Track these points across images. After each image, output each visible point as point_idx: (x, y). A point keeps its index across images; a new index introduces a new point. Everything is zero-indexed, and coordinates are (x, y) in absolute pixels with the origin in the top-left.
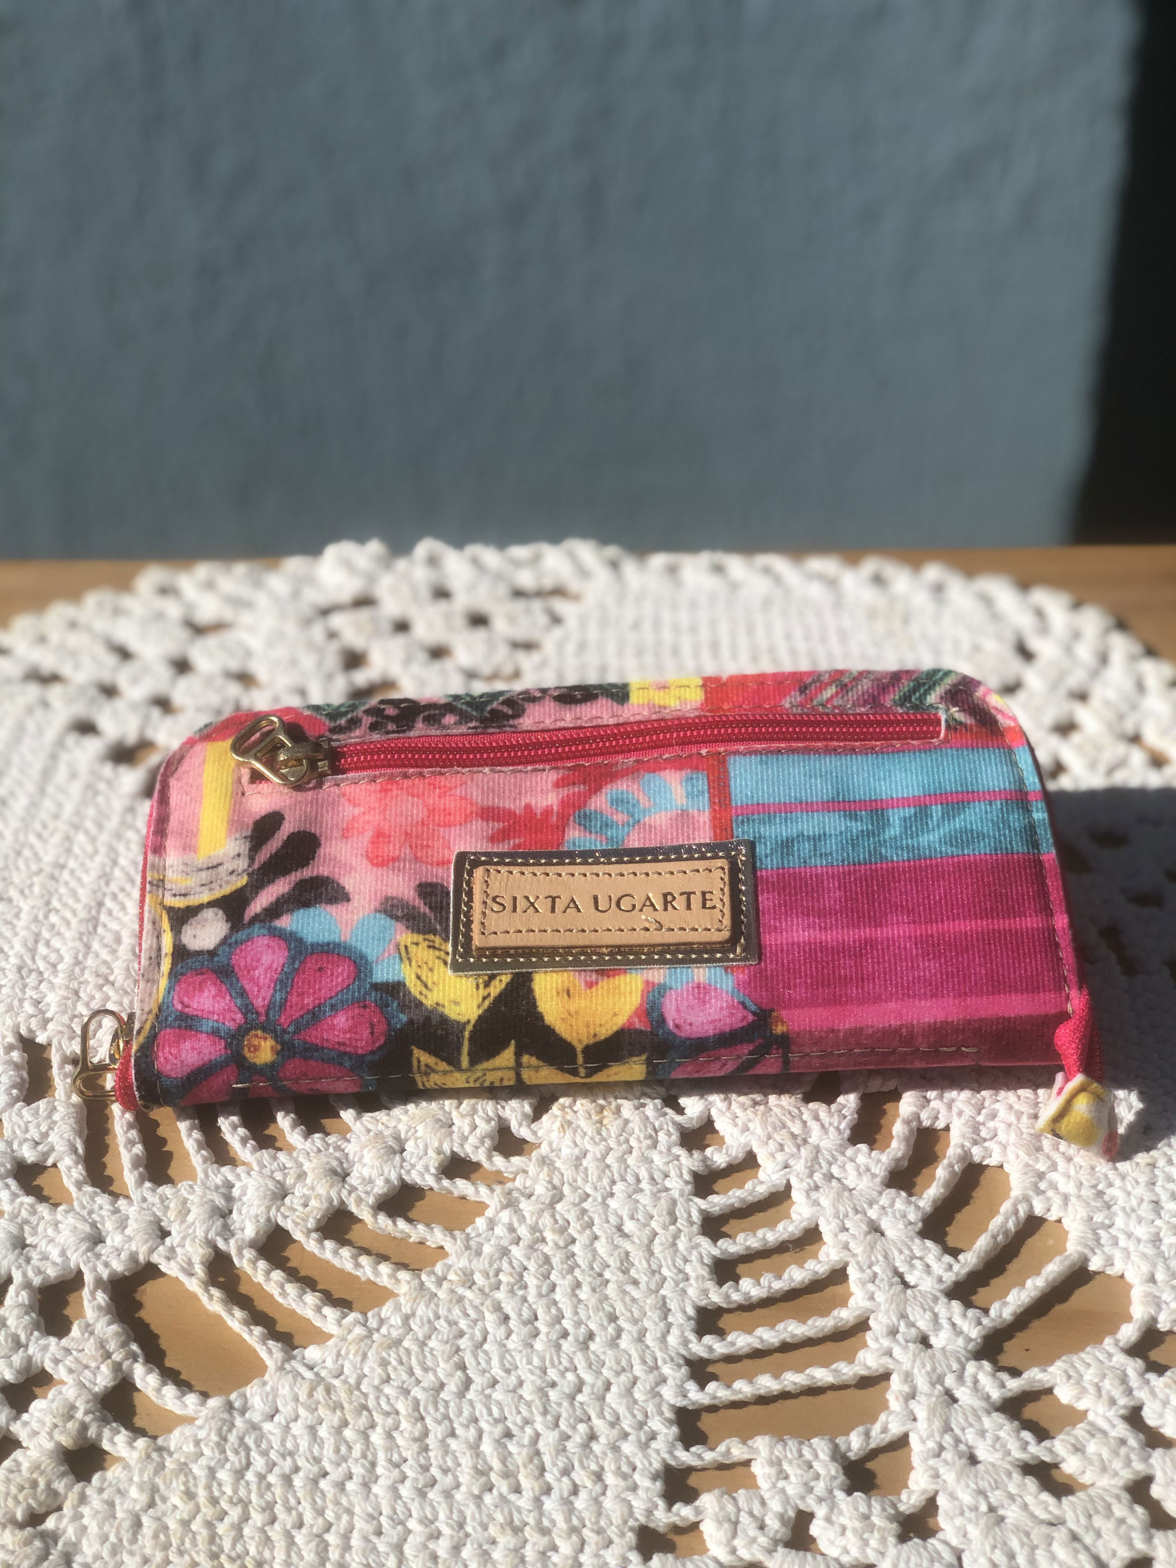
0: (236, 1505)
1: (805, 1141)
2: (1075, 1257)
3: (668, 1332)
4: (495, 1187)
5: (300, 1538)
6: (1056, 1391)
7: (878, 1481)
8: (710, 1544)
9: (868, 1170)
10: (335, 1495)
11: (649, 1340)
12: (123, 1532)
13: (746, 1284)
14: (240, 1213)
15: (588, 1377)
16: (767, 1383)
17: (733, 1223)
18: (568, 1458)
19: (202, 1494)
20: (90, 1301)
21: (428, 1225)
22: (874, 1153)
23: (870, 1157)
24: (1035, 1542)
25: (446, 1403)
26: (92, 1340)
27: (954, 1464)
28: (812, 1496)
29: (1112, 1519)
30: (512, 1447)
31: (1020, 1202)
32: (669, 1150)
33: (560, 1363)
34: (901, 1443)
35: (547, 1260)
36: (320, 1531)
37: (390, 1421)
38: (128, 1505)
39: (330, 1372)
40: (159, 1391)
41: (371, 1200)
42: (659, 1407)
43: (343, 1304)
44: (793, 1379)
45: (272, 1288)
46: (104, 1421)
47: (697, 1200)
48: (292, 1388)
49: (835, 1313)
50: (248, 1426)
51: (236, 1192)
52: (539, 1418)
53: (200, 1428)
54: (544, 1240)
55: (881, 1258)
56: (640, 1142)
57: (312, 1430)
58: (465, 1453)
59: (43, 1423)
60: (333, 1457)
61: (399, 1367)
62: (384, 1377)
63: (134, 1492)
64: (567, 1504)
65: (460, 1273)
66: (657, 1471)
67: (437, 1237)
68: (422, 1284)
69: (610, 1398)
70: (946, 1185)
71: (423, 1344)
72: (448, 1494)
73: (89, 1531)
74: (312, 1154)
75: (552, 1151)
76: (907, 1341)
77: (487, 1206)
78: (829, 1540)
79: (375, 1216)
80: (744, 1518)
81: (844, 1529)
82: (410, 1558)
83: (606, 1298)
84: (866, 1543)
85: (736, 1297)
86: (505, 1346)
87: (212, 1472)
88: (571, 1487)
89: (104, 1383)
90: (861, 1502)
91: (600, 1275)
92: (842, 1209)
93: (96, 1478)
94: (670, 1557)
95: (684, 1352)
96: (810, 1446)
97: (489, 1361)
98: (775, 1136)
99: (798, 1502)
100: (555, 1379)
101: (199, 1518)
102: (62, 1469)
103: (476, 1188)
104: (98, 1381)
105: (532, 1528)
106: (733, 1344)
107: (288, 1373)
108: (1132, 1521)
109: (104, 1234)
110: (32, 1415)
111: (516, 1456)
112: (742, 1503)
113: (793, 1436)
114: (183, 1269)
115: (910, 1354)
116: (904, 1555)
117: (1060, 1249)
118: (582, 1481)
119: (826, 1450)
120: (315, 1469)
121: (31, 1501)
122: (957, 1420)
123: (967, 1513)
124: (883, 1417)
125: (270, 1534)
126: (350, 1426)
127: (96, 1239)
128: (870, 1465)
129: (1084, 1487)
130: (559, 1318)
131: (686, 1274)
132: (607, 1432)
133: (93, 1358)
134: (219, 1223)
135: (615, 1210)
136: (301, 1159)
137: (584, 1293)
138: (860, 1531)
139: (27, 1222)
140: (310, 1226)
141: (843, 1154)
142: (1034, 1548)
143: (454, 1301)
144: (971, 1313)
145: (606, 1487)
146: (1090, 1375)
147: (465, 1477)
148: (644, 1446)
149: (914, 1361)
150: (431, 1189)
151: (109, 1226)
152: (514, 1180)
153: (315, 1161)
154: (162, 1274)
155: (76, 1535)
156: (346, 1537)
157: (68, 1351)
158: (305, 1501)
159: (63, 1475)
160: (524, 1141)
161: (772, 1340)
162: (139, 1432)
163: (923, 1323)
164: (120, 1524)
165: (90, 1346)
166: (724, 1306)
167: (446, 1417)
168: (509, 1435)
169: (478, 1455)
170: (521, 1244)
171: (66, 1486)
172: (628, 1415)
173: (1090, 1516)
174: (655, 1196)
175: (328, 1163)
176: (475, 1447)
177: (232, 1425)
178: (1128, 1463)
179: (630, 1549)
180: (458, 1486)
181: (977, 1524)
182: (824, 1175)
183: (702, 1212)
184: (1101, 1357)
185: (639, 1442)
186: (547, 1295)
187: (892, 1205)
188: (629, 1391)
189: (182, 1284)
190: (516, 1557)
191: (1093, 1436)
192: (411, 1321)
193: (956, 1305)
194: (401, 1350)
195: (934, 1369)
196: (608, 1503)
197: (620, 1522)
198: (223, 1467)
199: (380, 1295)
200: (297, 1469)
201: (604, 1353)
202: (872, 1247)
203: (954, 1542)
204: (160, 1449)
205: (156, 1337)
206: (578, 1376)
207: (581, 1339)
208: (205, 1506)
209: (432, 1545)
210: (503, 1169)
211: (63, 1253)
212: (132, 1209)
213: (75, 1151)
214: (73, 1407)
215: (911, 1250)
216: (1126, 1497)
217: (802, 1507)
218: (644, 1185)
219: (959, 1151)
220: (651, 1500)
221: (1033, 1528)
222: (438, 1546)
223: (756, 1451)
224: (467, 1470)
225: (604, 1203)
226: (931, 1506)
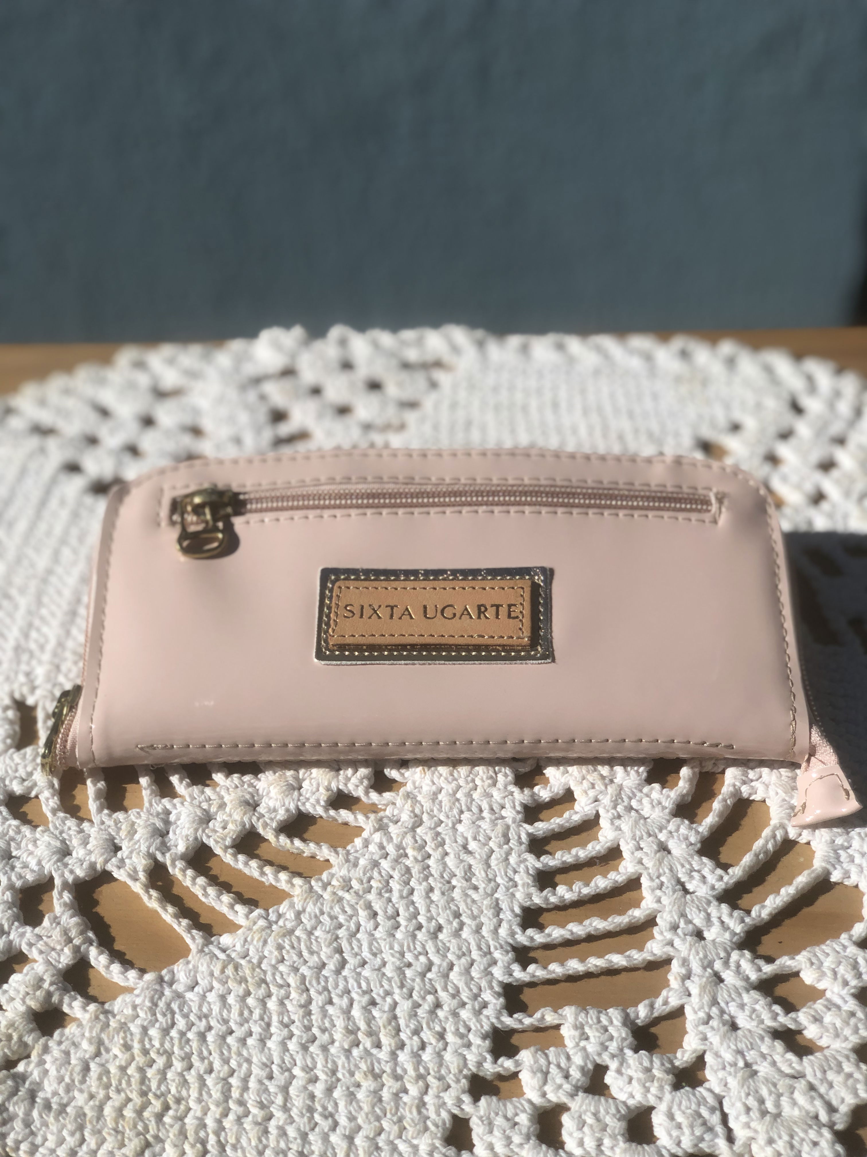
0: (162, 1055)
1: (612, 781)
2: (820, 870)
3: (500, 926)
4: (370, 815)
5: (210, 1081)
6: (802, 975)
7: (660, 1042)
8: (526, 1089)
9: (660, 803)
10: (238, 1048)
11: (485, 931)
12: (75, 1075)
13: (561, 890)
14: (175, 833)
15: (436, 959)
16: (574, 966)
17: (554, 843)
18: (418, 1021)
19: (136, 1046)
20: (58, 900)
21: (317, 844)
22: (665, 791)
23: (662, 794)
24: (781, 1091)
25: (326, 978)
26: (58, 929)
27: (719, 1029)
28: (607, 1053)
29: (842, 1075)
30: (376, 1013)
31: (778, 829)
32: (505, 787)
33: (415, 949)
34: (679, 1013)
35: (408, 870)
36: (226, 1076)
37: (282, 992)
38: (79, 1054)
39: (239, 954)
40: (107, 967)
41: (274, 825)
42: (490, 983)
43: (251, 903)
44: (595, 963)
45: (197, 891)
46: (65, 990)
47: (526, 826)
48: (208, 967)
49: (630, 912)
50: (174, 995)
51: (172, 818)
52: (397, 991)
53: (138, 996)
54: (406, 855)
55: (667, 871)
56: (483, 781)
57: (223, 998)
58: (339, 1017)
59: (18, 992)
60: (238, 1019)
61: (291, 951)
62: (280, 958)
63: (85, 1045)
64: (416, 1056)
65: (341, 880)
66: (486, 1032)
67: (324, 852)
68: (311, 887)
69: (453, 976)
70: (720, 814)
71: (310, 933)
72: (325, 1049)
73: (50, 1073)
74: (231, 790)
75: (415, 788)
76: (685, 935)
77: (363, 830)
78: (619, 1087)
79: (277, 837)
80: (553, 1069)
81: (630, 1080)
82: (294, 1097)
83: (453, 899)
84: (648, 1090)
85: (553, 899)
86: (373, 935)
87: (145, 1030)
88: (419, 1044)
89: (66, 962)
90: (645, 1058)
91: (449, 882)
92: (638, 833)
93: (57, 1034)
94: (494, 1099)
95: (511, 941)
96: (607, 1014)
97: (360, 947)
98: (588, 777)
99: (596, 1058)
100: (411, 961)
101: (133, 1065)
102: (31, 1026)
103: (355, 817)
104: (61, 960)
105: (388, 1075)
106: (549, 935)
107: (206, 954)
108: (857, 1075)
109: (71, 848)
110: (11, 986)
111: (378, 1020)
112: (552, 1058)
113: (594, 1007)
114: (130, 876)
115: (688, 944)
116: (677, 1100)
117: (809, 864)
118: (429, 1039)
119: (619, 1017)
120: (224, 1028)
121: (6, 1050)
122: (722, 996)
123: (728, 1068)
124: (664, 993)
125: (187, 1077)
126: (252, 996)
127: (65, 852)
128: (653, 1030)
129: (821, 1049)
130: (416, 914)
131: (516, 882)
132: (449, 1002)
133: (59, 942)
134: (158, 841)
135: (462, 833)
136: (223, 793)
137: (435, 896)
138: (643, 1081)
139: (13, 839)
140: (227, 843)
141: (641, 791)
142: (779, 1095)
143: (335, 901)
144: (736, 913)
145: (447, 1044)
146: (828, 963)
147: (338, 1036)
148: (478, 1013)
149: (690, 950)
150: (321, 817)
151: (75, 842)
152: (385, 810)
153: (233, 794)
154: (116, 880)
155: (39, 1077)
156: (245, 1080)
157: (40, 937)
158: (215, 1052)
159: (32, 1031)
160: (394, 781)
161: (580, 933)
162: (90, 999)
163: (698, 921)
164: (73, 1070)
165: (56, 934)
166: (544, 906)
167: (326, 989)
168: (373, 1003)
169: (349, 1019)
170: (388, 858)
171: (33, 1039)
172: (466, 989)
173: (825, 1072)
174: (494, 823)
175: (243, 796)
176: (347, 1012)
177: (162, 994)
178: (856, 1031)
179: (464, 1092)
180: (333, 1042)
181: (735, 1077)
182: (626, 807)
183: (529, 835)
184: (838, 948)
185: (474, 1009)
186: (407, 897)
187: (677, 830)
188: (467, 971)
189: (129, 887)
190: (375, 1097)
191: (829, 1009)
192: (302, 916)
193: (725, 907)
194: (293, 938)
195: (706, 956)
196: (448, 1056)
197: (456, 1071)
198: (153, 1026)
199: (279, 896)
200: (210, 1028)
201: (450, 941)
202: (660, 862)
203: (717, 1090)
204: (106, 1012)
205: (109, 927)
206: (429, 959)
207: (432, 930)
208: (138, 1056)
209: (310, 1088)
210: (377, 802)
211: (39, 863)
212: (93, 830)
213: (52, 786)
214: (41, 980)
215: (691, 865)
216: (853, 1057)
217: (599, 1061)
218: (486, 814)
219: (731, 789)
220: (481, 1055)
221: (779, 1080)
222: (316, 1088)
223: (564, 1017)
224: (340, 1030)
225: (454, 828)
226: (700, 1062)
